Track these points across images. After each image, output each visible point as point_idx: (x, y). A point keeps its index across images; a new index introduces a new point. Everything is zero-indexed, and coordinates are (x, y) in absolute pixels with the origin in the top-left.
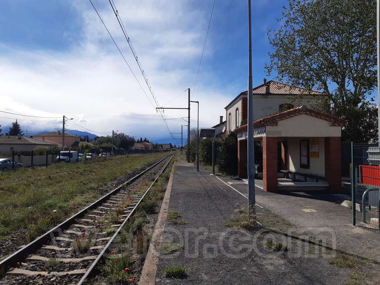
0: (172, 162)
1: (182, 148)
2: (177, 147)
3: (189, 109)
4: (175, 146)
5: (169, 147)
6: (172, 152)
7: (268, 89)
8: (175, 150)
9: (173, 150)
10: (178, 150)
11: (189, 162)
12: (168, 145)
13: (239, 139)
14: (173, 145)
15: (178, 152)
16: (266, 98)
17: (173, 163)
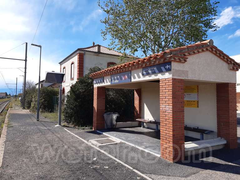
0: (6, 108)
1: (16, 96)
2: (11, 95)
3: (26, 60)
4: (10, 94)
5: (4, 95)
6: (6, 99)
7: (99, 49)
8: (10, 98)
9: (8, 98)
10: (12, 98)
11: (24, 108)
12: (4, 93)
13: (96, 86)
14: (8, 94)
15: (13, 99)
16: (98, 56)
17: (7, 110)
